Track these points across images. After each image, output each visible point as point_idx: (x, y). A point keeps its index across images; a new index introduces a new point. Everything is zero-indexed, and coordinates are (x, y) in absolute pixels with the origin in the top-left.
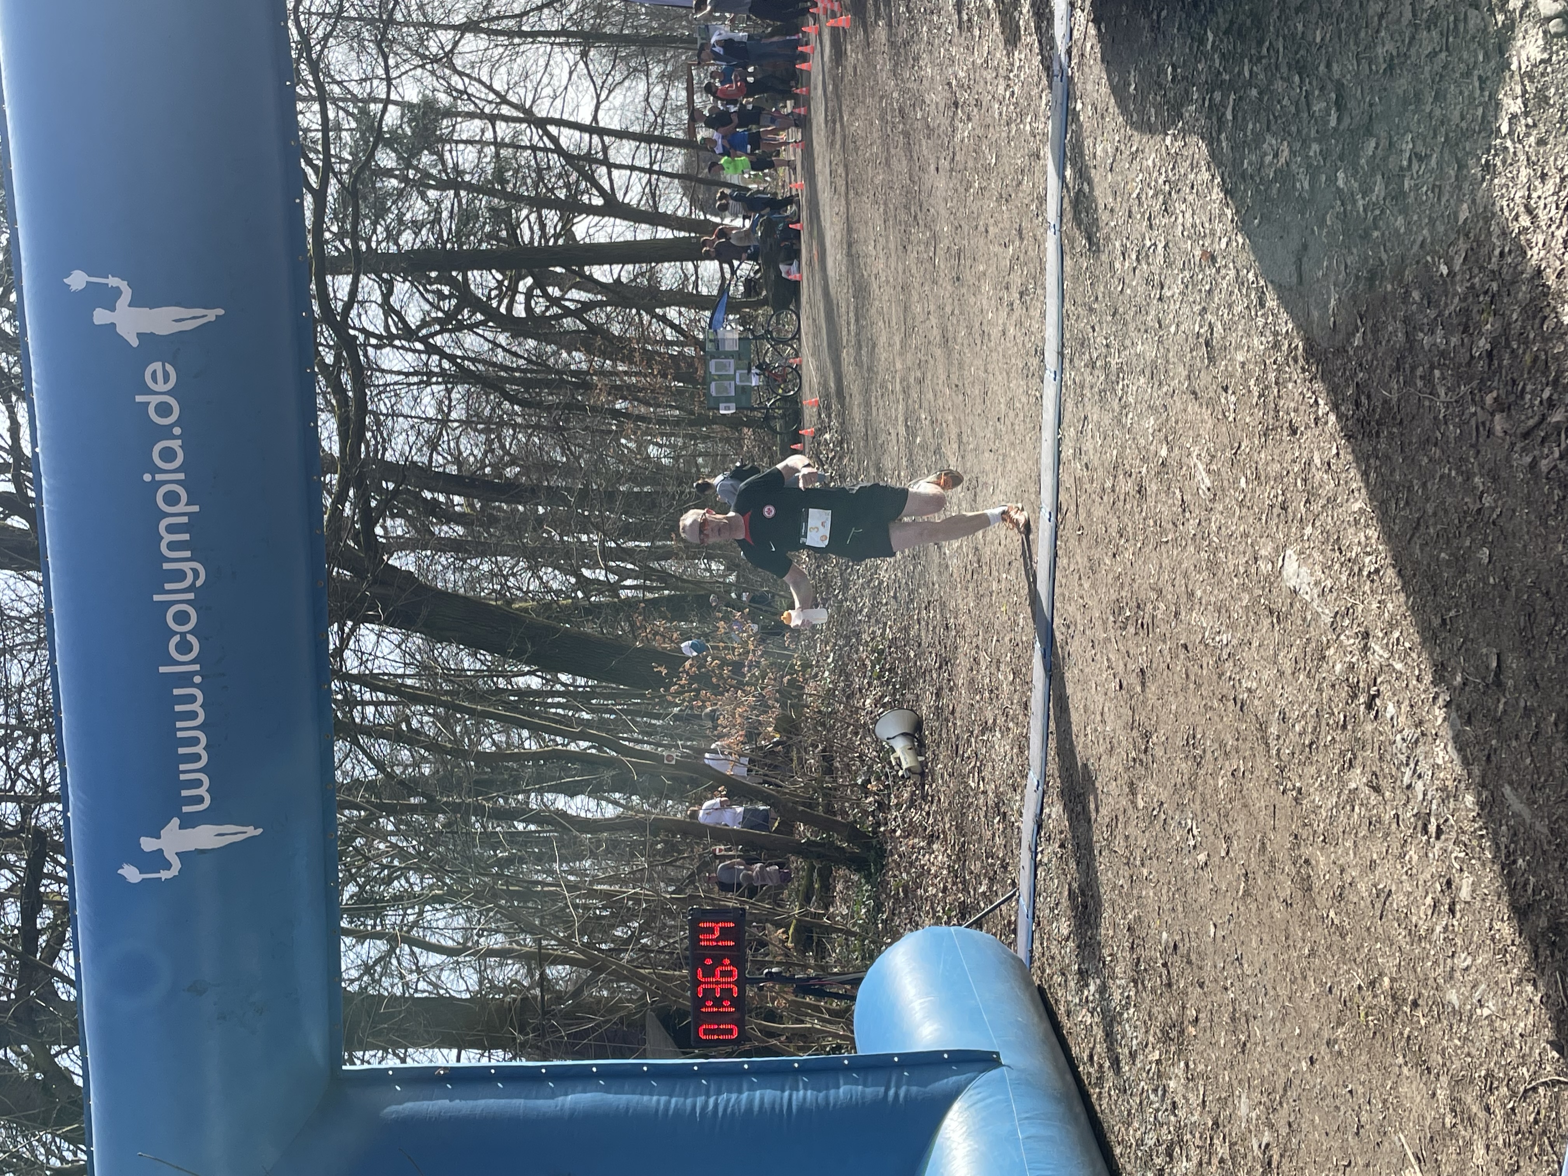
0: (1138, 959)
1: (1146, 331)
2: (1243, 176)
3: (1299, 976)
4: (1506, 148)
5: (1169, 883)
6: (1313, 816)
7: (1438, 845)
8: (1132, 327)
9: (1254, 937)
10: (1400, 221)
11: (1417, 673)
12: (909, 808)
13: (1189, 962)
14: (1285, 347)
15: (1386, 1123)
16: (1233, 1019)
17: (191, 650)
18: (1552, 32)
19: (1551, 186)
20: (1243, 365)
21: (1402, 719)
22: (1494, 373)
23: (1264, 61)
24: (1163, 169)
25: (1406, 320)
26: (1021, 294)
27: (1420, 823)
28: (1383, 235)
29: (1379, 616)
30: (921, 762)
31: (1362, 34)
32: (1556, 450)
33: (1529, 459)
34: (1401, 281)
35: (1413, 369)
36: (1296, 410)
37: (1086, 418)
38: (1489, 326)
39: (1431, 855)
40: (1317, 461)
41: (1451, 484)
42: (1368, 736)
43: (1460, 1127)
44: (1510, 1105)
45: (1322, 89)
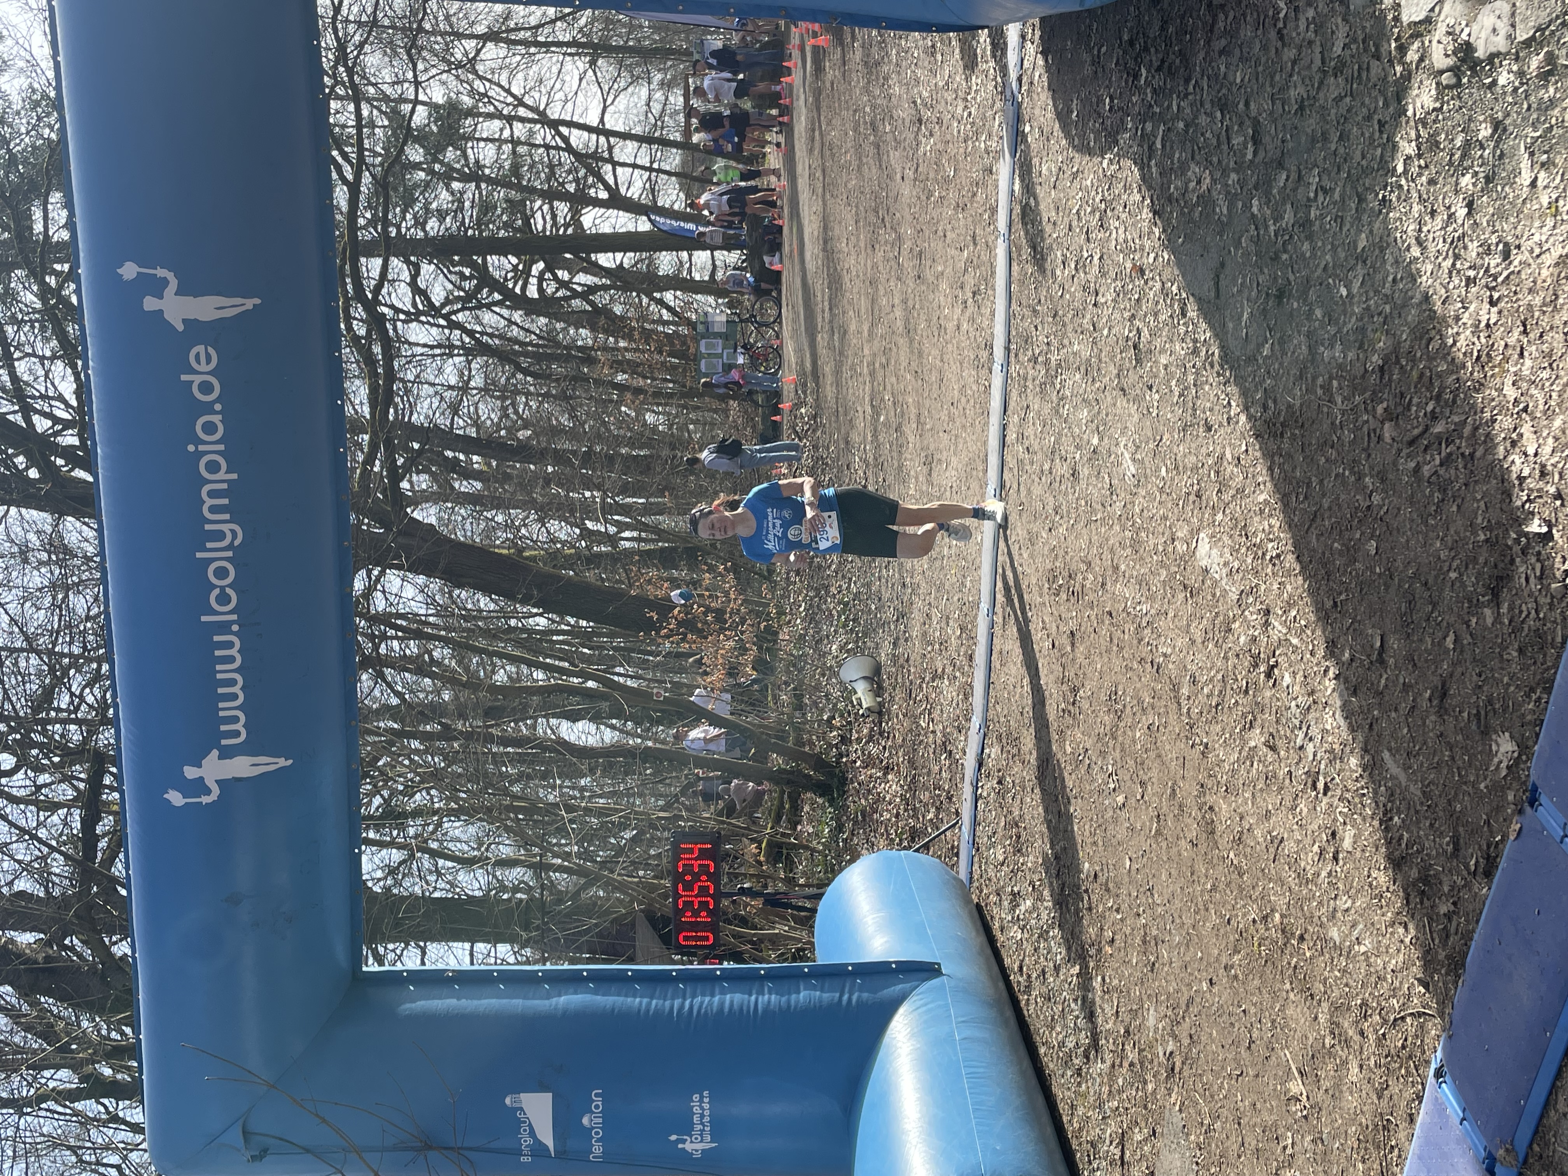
0: (1064, 884)
1: (1082, 333)
2: (1170, 199)
3: (1202, 908)
4: (1401, 186)
5: (1092, 820)
6: (1217, 769)
7: (1325, 800)
8: (1070, 328)
9: (1163, 871)
10: (1306, 246)
11: (1311, 648)
12: (868, 742)
13: (1108, 890)
14: (1203, 353)
15: (1274, 1040)
16: (1144, 942)
17: (229, 602)
18: (1444, 83)
19: (1439, 221)
20: (1166, 367)
21: (1297, 688)
22: (1385, 386)
23: (1190, 97)
24: (1100, 190)
25: (1309, 334)
26: (974, 293)
27: (1310, 781)
28: (1291, 257)
29: (1279, 596)
30: (879, 703)
31: (1277, 78)
32: (1437, 457)
33: (1413, 465)
34: (1305, 300)
35: (1314, 379)
36: (1211, 410)
37: (1028, 407)
38: (1382, 344)
39: (1318, 809)
40: (1229, 456)
41: (1344, 483)
42: (1267, 701)
43: (1338, 1048)
44: (1382, 1032)
45: (1241, 124)
